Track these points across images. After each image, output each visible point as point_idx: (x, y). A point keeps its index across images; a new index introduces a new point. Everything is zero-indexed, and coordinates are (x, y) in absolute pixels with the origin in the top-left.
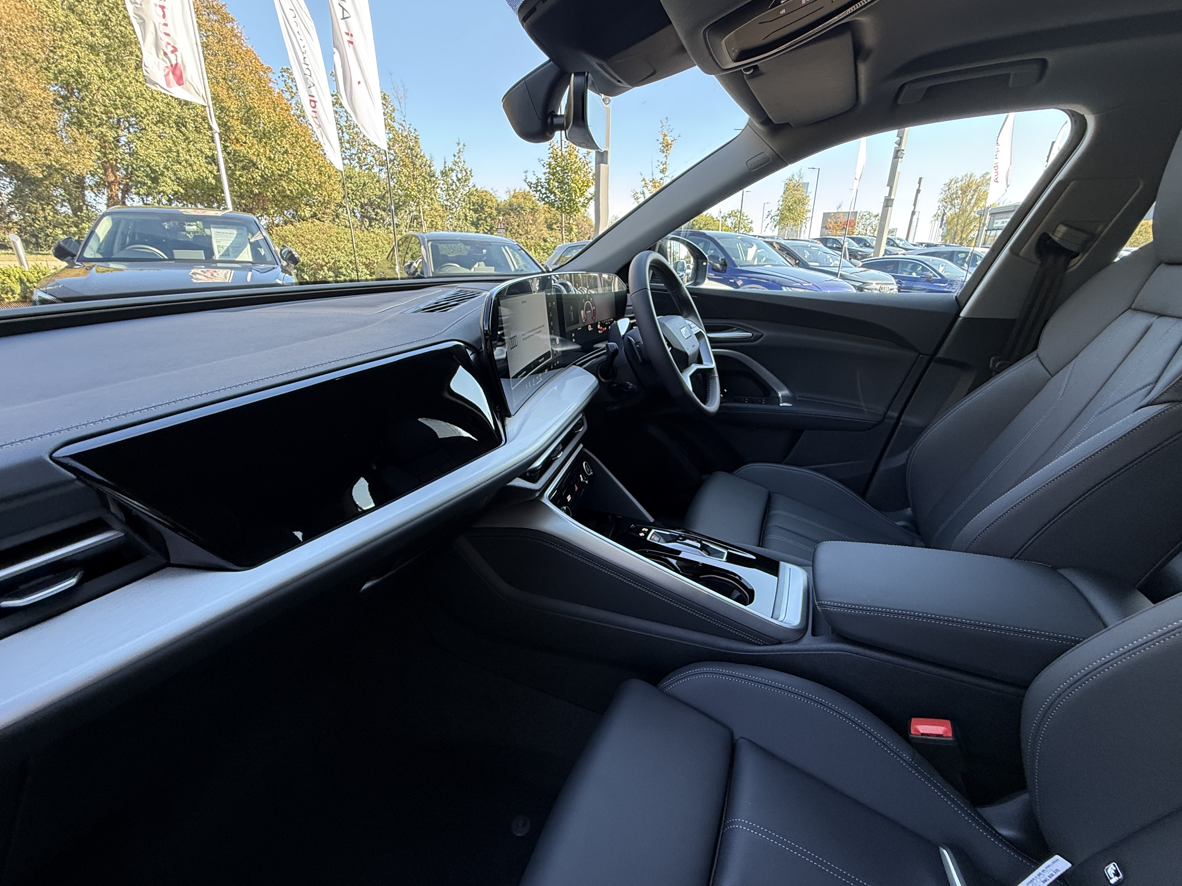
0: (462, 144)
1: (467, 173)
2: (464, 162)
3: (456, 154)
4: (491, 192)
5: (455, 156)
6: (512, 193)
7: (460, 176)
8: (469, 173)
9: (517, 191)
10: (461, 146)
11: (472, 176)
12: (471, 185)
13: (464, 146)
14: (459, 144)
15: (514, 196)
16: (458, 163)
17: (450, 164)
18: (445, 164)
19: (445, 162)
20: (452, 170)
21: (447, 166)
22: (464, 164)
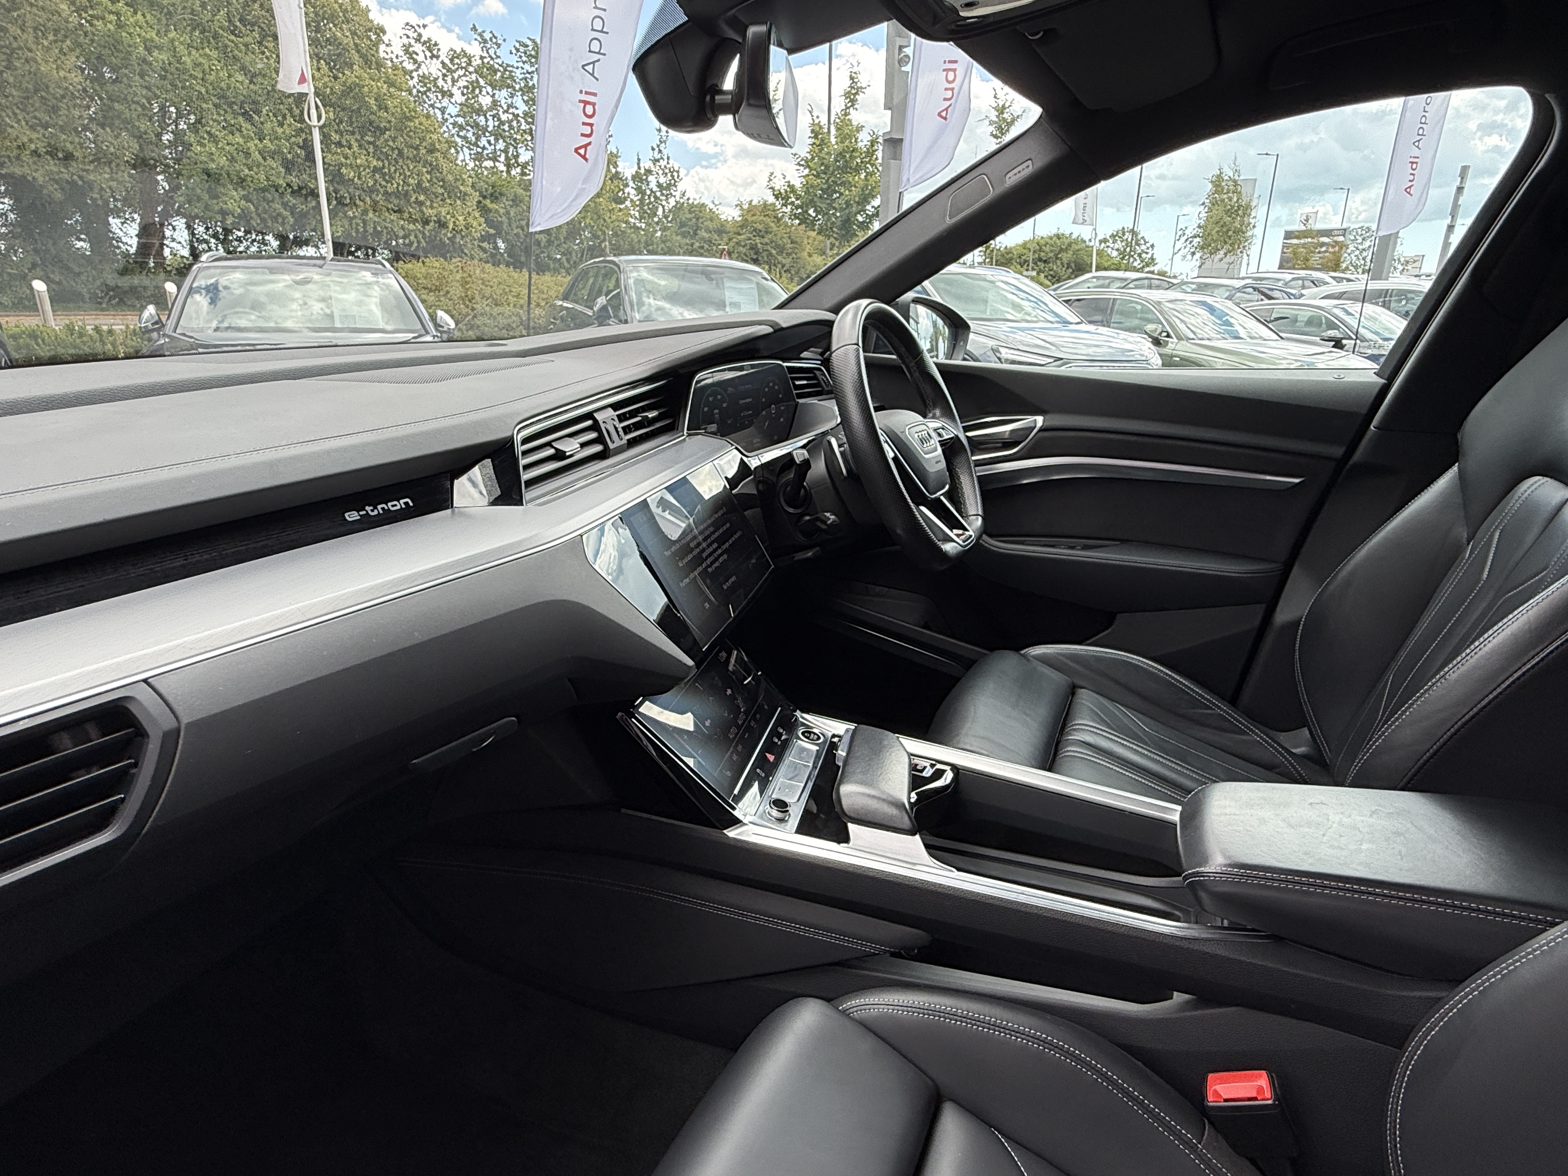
1: (674, 177)
2: (668, 158)
3: (655, 147)
4: (711, 206)
6: (746, 207)
7: (662, 180)
8: (676, 174)
9: (754, 203)
10: (663, 134)
11: (680, 179)
12: (678, 194)
14: (660, 131)
15: (749, 211)
16: (658, 161)
17: (646, 164)
18: (638, 164)
19: (639, 160)
20: (649, 172)
21: (642, 165)
22: (668, 163)
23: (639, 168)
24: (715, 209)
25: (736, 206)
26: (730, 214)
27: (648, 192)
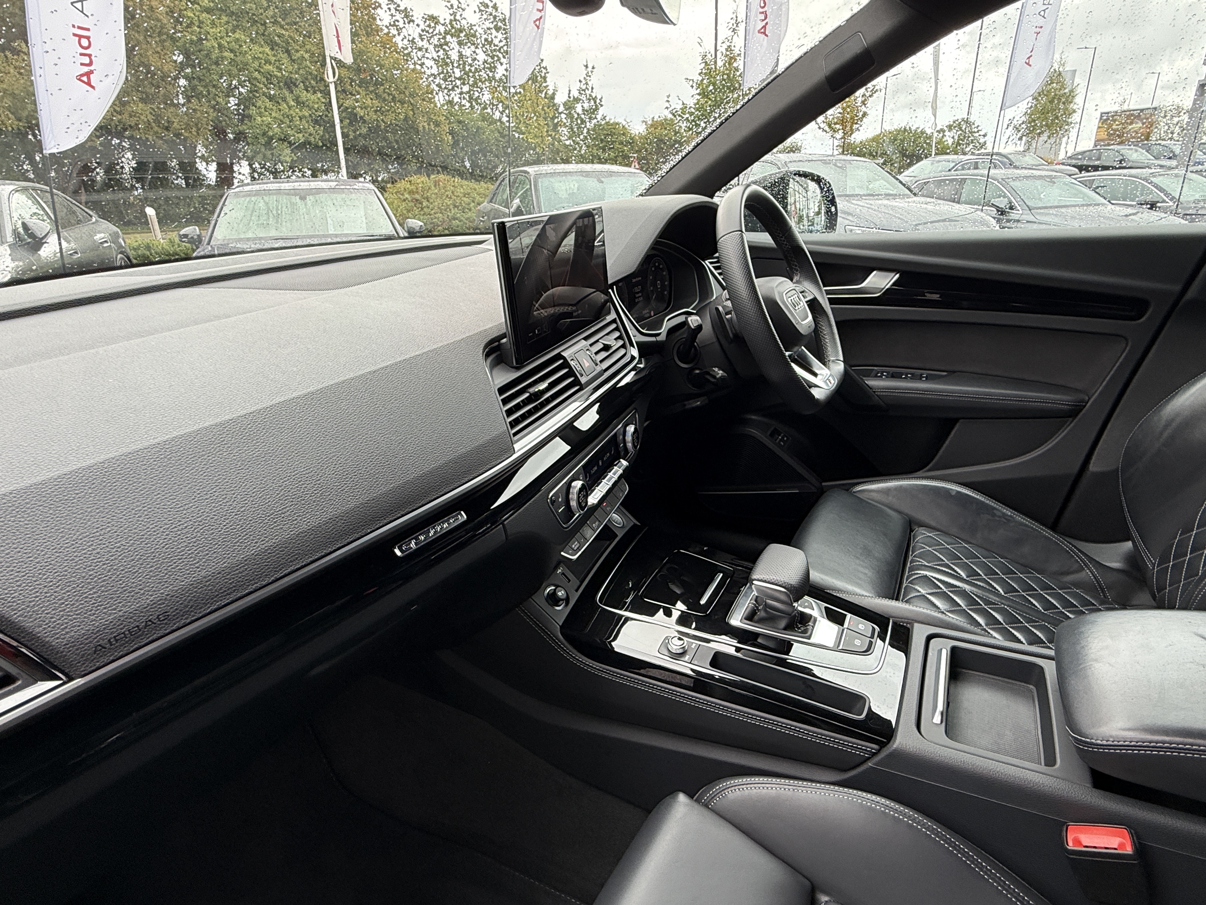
0: (590, 66)
1: (595, 102)
2: (592, 88)
3: (582, 79)
4: (624, 123)
5: (580, 81)
6: (650, 122)
7: (586, 106)
8: (598, 101)
9: (656, 120)
10: (590, 69)
11: (602, 106)
13: (593, 68)
14: (587, 66)
15: (652, 125)
16: (584, 90)
17: (575, 93)
18: (569, 94)
19: (570, 91)
20: (577, 100)
21: (571, 95)
22: (592, 92)
23: (569, 97)
24: (627, 126)
25: (643, 121)
26: (638, 129)
27: (576, 116)
